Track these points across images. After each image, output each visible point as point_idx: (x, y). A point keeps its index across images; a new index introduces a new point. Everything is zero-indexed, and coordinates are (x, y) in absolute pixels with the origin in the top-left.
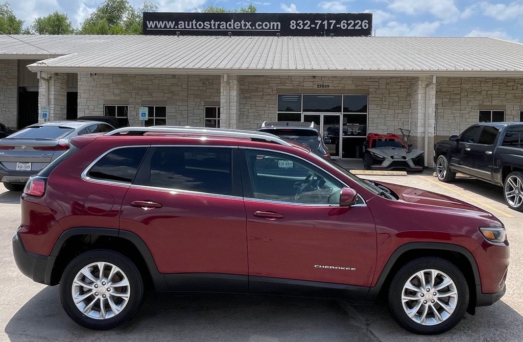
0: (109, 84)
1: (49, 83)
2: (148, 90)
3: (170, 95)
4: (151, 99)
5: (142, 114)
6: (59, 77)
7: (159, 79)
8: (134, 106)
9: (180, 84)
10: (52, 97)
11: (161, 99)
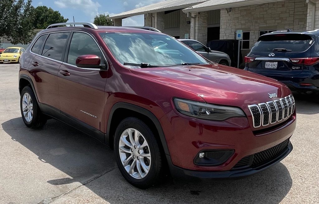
0: (238, 17)
1: (195, 20)
2: (264, 19)
3: (279, 21)
4: (265, 25)
5: (238, 35)
6: (202, 15)
7: (272, 9)
8: (253, 32)
9: (288, 11)
10: (197, 28)
11: (273, 25)
